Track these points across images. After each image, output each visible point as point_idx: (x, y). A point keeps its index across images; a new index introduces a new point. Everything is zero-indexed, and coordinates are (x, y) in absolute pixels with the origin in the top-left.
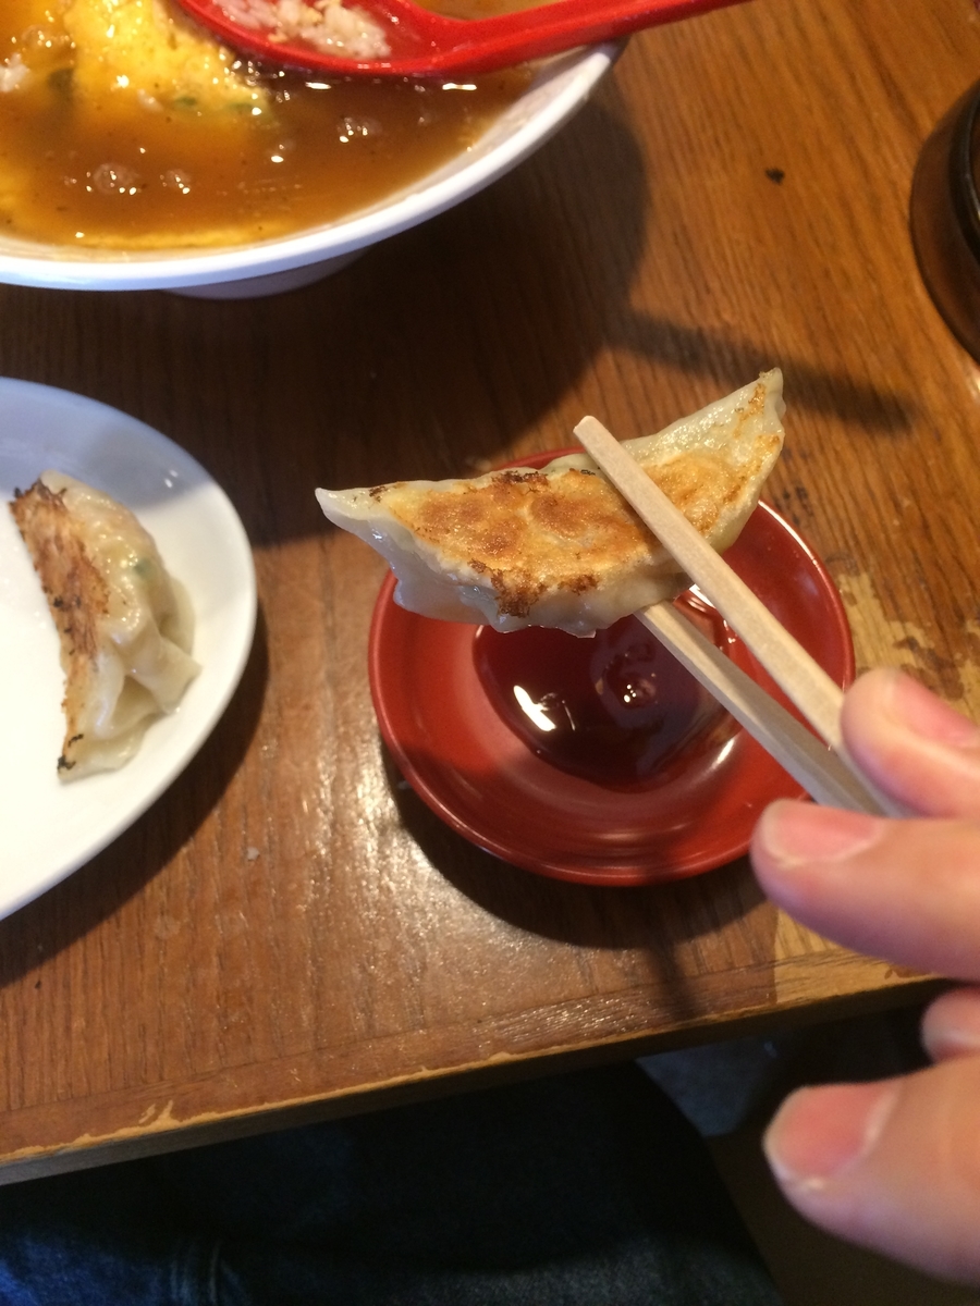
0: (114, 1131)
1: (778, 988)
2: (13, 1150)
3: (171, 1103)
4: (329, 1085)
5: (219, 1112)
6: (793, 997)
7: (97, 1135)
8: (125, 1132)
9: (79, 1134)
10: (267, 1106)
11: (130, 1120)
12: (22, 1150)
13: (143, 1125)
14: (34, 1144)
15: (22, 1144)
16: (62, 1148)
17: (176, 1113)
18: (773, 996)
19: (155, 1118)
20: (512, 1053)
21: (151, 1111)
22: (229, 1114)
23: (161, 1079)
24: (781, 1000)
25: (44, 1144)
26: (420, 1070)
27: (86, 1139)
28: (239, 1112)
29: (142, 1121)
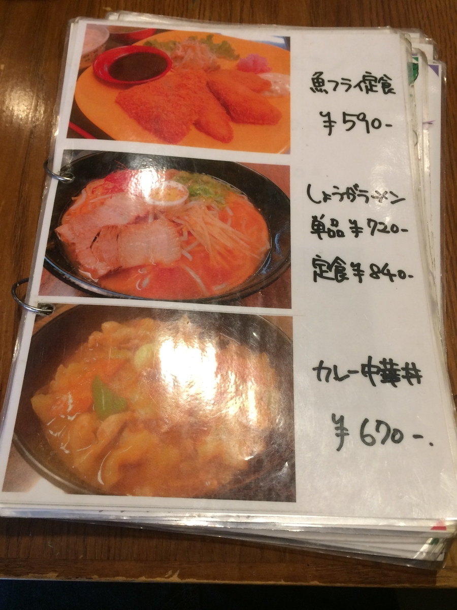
0: (155, 578)
1: (437, 579)
2: (114, 577)
3: (178, 571)
4: (242, 579)
5: (197, 579)
6: (443, 584)
7: (148, 578)
8: (159, 580)
9: (141, 576)
10: (217, 582)
11: (162, 575)
12: (118, 577)
13: (166, 578)
14: (122, 576)
15: (118, 575)
16: (133, 580)
17: (180, 576)
18: (435, 582)
19: (171, 576)
20: (320, 582)
21: (170, 573)
22: (201, 581)
23: (176, 560)
24: (438, 584)
25: (127, 577)
26: (281, 581)
27: (143, 579)
28: (205, 581)
29: (166, 576)
